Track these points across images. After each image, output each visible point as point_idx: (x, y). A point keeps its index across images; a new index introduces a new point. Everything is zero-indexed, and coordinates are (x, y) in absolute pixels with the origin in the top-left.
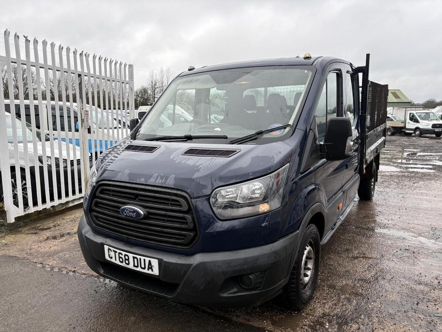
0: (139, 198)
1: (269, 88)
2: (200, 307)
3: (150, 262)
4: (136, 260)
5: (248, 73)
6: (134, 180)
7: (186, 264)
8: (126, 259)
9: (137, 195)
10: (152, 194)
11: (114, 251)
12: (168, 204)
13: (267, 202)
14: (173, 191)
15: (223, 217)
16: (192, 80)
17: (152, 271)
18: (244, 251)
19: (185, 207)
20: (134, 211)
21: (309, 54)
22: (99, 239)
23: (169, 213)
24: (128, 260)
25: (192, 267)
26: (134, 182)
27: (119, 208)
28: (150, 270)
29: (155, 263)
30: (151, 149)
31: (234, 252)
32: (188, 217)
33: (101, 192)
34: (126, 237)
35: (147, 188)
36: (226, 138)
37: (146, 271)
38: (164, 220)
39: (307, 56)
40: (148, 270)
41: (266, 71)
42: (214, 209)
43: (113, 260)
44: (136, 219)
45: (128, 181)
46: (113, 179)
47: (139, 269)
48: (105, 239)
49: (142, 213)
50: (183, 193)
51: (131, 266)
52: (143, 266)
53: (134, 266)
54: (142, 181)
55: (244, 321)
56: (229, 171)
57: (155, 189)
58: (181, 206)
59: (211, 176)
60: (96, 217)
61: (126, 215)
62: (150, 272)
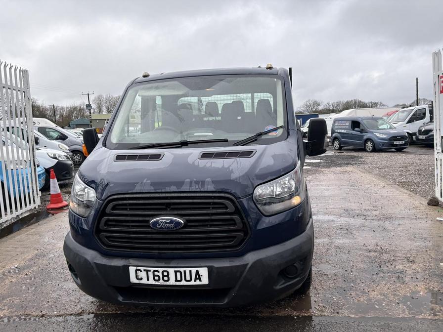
0: (172, 207)
1: (255, 94)
2: (219, 313)
3: (197, 272)
4: (178, 274)
5: (222, 80)
6: (162, 189)
7: (242, 265)
8: (164, 276)
9: (168, 205)
10: (190, 201)
11: (145, 270)
12: (209, 208)
13: (298, 195)
14: (215, 195)
15: (269, 212)
16: (158, 86)
17: (200, 281)
18: (289, 241)
19: (231, 208)
20: (172, 221)
21: (270, 64)
22: (118, 263)
23: (213, 217)
24: (168, 276)
25: (249, 266)
26: (163, 191)
27: (148, 221)
28: (198, 281)
29: (204, 272)
30: (156, 157)
31: (282, 244)
32: (236, 217)
33: (114, 208)
34: (159, 253)
35: (182, 195)
36: (226, 141)
37: (192, 283)
38: (207, 225)
39: (269, 66)
40: (195, 281)
41: (239, 79)
42: (259, 206)
43: (144, 281)
44: (175, 229)
45: (154, 191)
46: (130, 192)
47: (183, 283)
48: (128, 260)
49: (182, 222)
50: (227, 195)
51: (172, 282)
52: (188, 278)
53: (176, 280)
54: (173, 188)
55: (269, 315)
56: (260, 169)
57: (193, 195)
58: (226, 208)
59: (247, 176)
60: (107, 237)
61: (161, 228)
62: (198, 282)
